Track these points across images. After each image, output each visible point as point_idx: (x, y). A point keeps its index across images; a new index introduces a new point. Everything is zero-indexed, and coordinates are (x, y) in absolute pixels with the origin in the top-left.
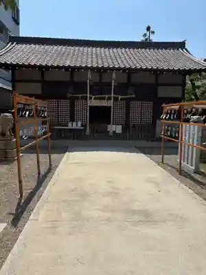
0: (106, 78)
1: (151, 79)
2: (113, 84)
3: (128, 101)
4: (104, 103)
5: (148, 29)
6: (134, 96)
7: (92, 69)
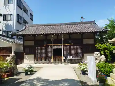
2: (62, 40)
3: (70, 46)
4: (60, 47)
5: (82, 18)
6: (72, 44)
7: (53, 34)
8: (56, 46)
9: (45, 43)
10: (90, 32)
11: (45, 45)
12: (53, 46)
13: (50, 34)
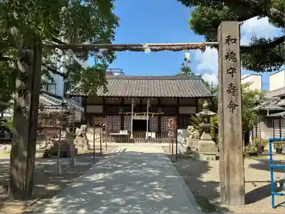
0: (143, 102)
1: (175, 103)
2: (148, 106)
3: (160, 117)
4: (143, 118)
6: (163, 113)
8: (137, 115)
10: (189, 98)
11: (120, 113)
12: (134, 115)
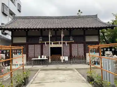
4: (58, 46)
5: (79, 11)
7: (51, 29)
8: (53, 43)
9: (41, 40)
11: (40, 42)
12: (51, 43)
13: (48, 29)
